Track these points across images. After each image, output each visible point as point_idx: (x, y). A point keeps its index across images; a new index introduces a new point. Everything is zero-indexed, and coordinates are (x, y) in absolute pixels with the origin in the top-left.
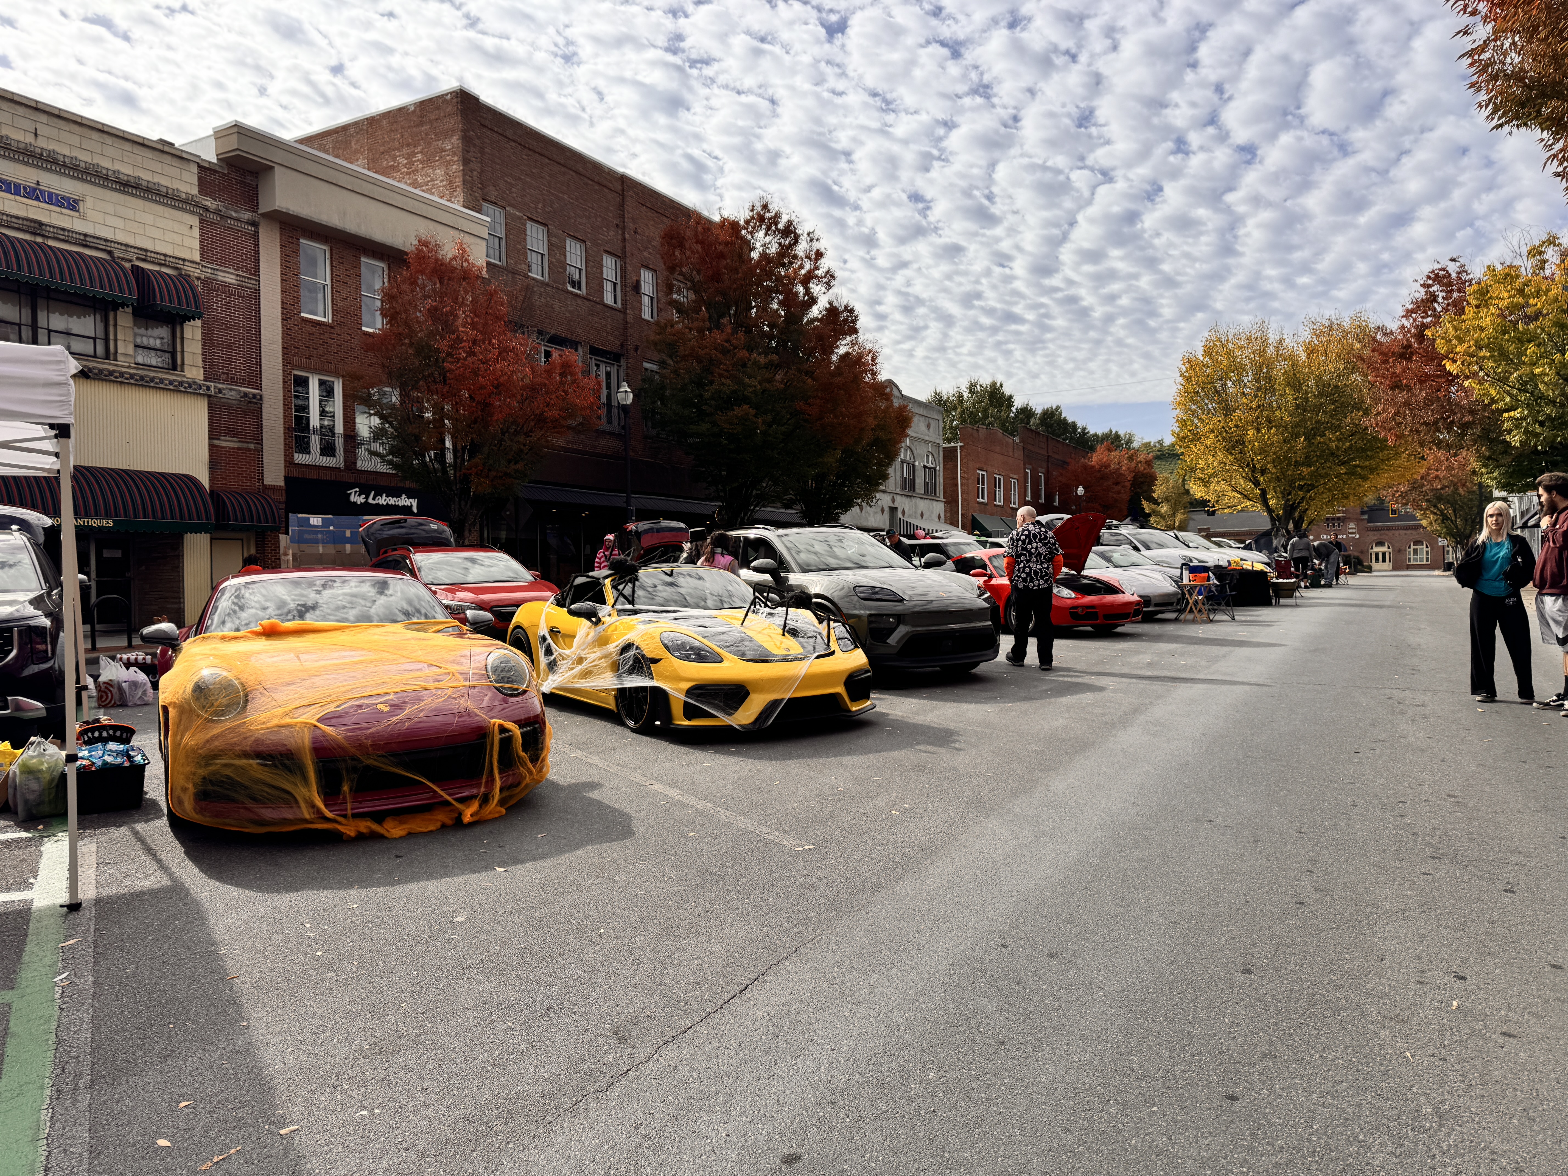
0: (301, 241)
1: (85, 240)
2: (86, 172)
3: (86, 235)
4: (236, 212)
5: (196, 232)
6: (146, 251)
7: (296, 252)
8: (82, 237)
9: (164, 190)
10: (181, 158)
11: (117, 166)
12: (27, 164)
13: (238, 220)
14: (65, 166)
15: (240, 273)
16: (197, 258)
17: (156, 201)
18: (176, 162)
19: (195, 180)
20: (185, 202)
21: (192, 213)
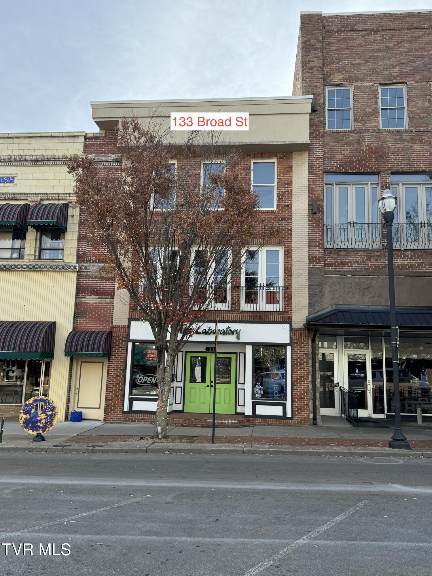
1: (15, 197)
2: (15, 161)
3: (14, 194)
4: (105, 157)
6: (47, 194)
8: (13, 196)
9: (57, 157)
10: (74, 136)
14: (4, 161)
17: (55, 165)
18: (71, 140)
19: (82, 146)
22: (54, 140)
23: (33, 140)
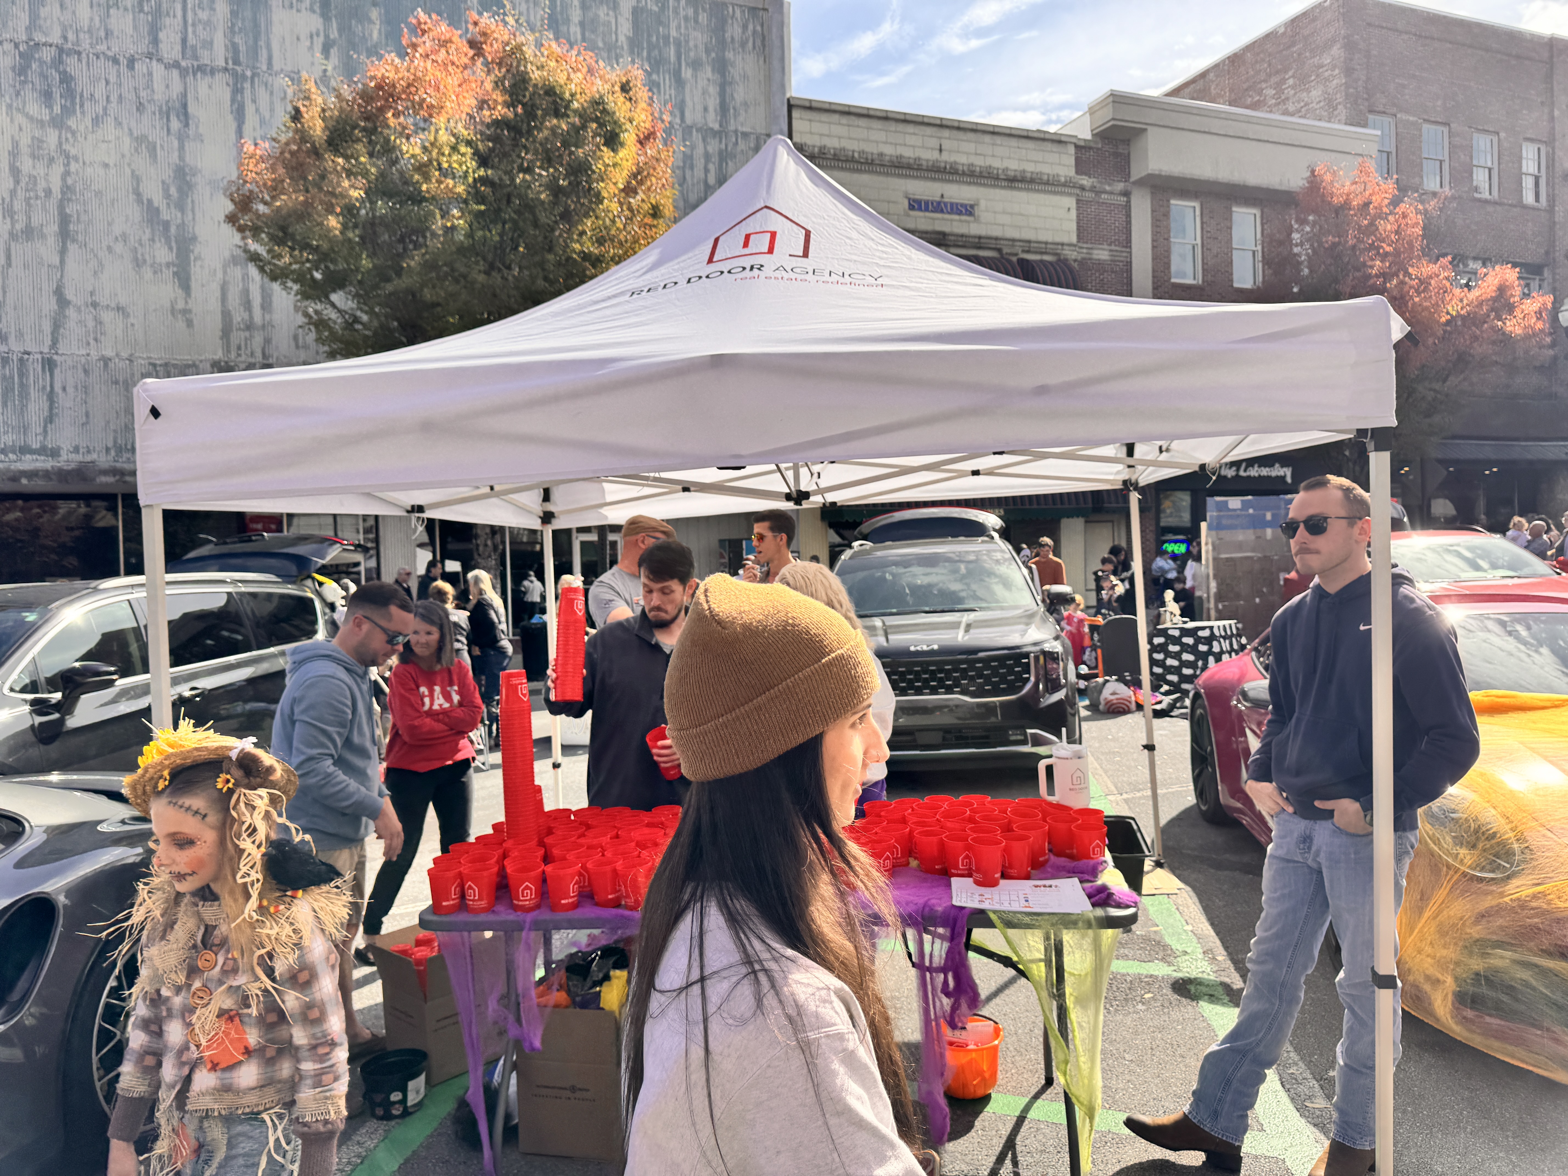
0: (1173, 202)
1: (980, 241)
2: (981, 176)
3: (980, 236)
4: (1109, 185)
5: (1073, 214)
6: (1030, 241)
7: (1167, 215)
9: (1045, 177)
10: (1060, 142)
11: (1006, 164)
12: (934, 179)
13: (1111, 193)
14: (964, 174)
15: (1113, 247)
16: (1074, 239)
17: (1038, 191)
18: (1055, 147)
19: (1072, 161)
20: (1064, 185)
21: (1070, 194)
22: (1030, 144)
23: (998, 140)
